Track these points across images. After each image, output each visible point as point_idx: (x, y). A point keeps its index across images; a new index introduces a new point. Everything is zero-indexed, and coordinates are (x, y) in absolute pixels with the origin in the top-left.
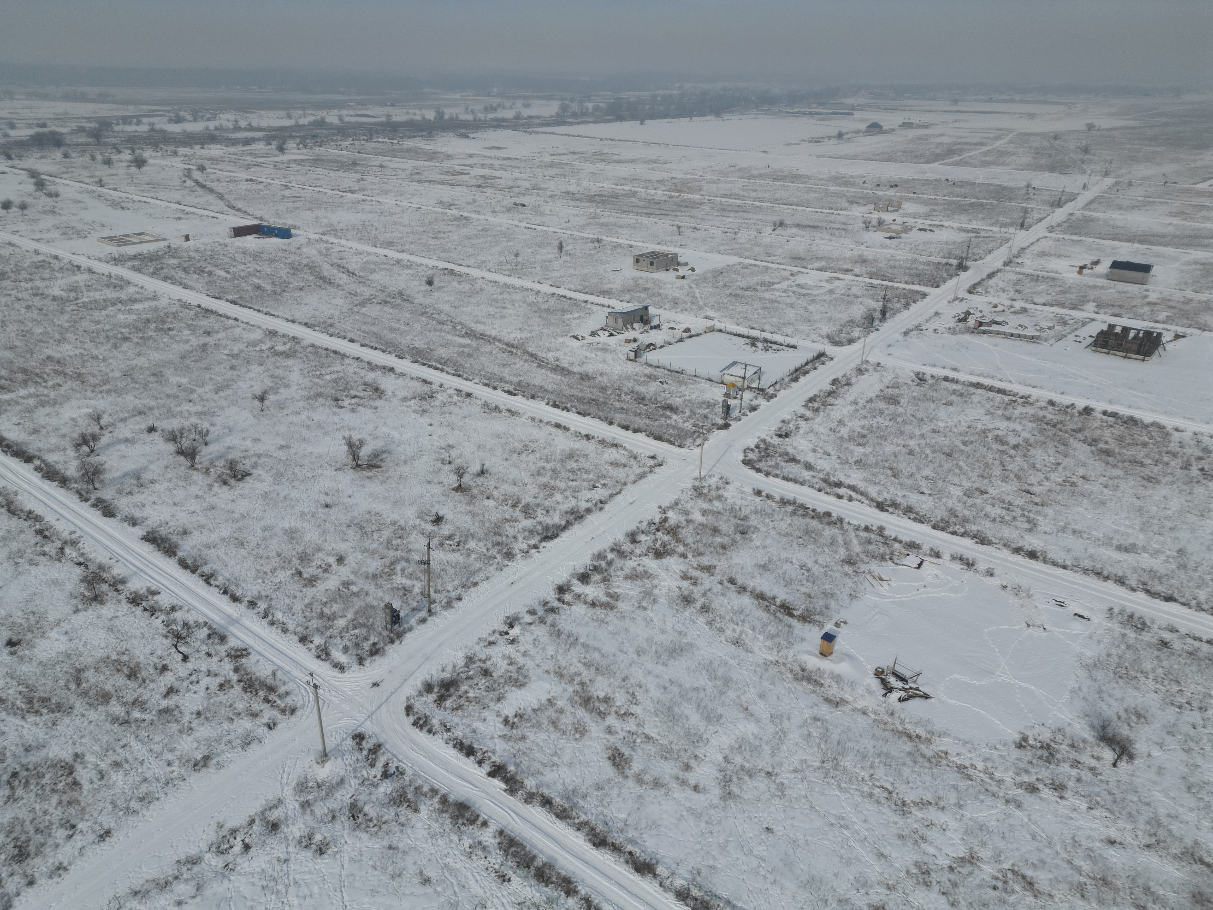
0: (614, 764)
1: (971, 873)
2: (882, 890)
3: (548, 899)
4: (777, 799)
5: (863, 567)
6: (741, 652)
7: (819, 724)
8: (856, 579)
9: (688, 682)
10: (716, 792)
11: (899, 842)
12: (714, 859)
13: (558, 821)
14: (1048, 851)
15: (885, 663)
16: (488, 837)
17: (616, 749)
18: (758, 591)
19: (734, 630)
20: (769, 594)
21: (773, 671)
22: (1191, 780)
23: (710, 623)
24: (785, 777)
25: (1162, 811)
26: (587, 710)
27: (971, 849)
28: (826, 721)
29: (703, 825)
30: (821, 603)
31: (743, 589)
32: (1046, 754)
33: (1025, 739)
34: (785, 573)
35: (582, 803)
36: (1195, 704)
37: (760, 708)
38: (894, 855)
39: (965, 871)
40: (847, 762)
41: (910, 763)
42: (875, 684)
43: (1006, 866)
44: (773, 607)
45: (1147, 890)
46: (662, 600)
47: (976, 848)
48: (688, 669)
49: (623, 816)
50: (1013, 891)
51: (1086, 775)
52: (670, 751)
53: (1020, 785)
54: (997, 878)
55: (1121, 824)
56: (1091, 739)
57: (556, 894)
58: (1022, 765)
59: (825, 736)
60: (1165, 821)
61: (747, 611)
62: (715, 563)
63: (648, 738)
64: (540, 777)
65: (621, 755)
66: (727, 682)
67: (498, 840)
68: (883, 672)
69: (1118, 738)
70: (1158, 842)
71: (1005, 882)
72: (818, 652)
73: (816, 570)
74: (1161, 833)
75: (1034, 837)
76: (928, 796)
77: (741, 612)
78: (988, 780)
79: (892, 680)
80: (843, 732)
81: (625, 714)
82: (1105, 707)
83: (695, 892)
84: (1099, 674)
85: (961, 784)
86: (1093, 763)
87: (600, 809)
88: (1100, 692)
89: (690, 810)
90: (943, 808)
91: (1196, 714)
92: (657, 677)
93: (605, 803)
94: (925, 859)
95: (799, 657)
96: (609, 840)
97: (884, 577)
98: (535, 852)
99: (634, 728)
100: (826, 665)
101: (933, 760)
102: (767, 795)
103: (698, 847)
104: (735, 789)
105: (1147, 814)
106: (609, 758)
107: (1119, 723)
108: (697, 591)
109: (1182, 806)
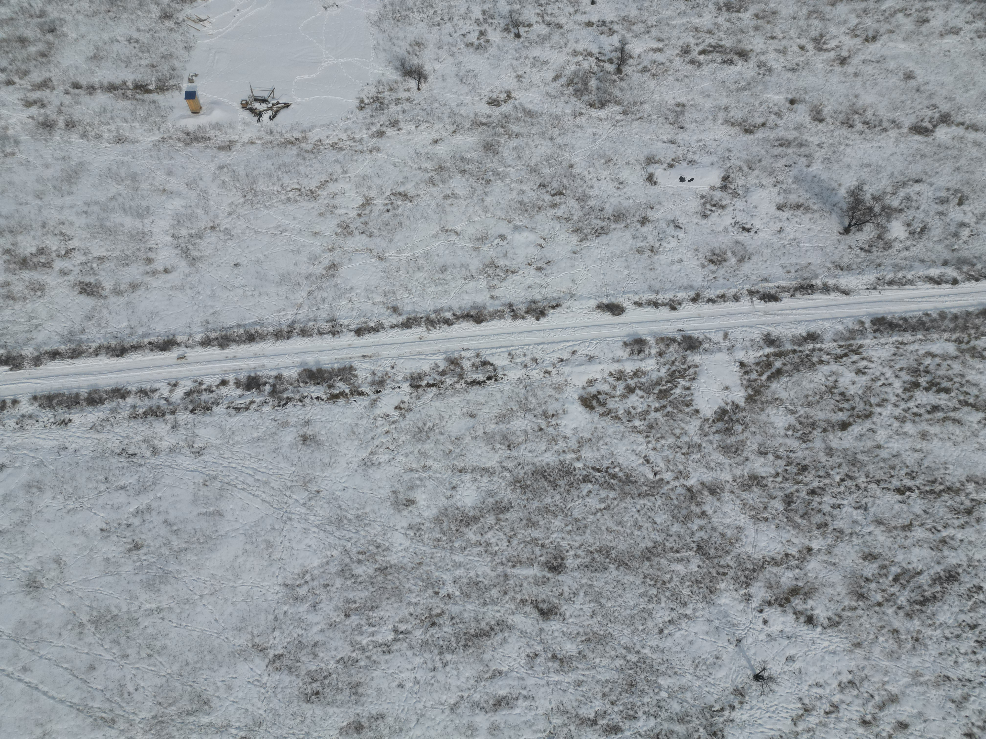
0: (88, 294)
1: (371, 211)
2: (328, 255)
3: (111, 410)
4: (229, 241)
5: (181, 16)
6: (128, 146)
7: (225, 170)
8: (181, 30)
9: (101, 196)
10: (183, 265)
11: (322, 219)
12: (212, 307)
13: (75, 361)
14: (406, 169)
15: (245, 95)
16: (25, 407)
17: (80, 283)
18: (106, 84)
19: (109, 131)
20: (117, 82)
21: (165, 148)
22: (461, 74)
23: (84, 135)
24: (225, 223)
25: (453, 105)
26: (30, 269)
27: (364, 195)
28: (229, 164)
29: (189, 292)
30: (166, 67)
31: (91, 89)
32: (378, 104)
33: (362, 101)
34: (118, 55)
35: (84, 337)
36: (446, 18)
37: (173, 184)
38: (323, 229)
39: (367, 212)
40: (261, 186)
41: (301, 161)
42: (246, 115)
43: (388, 193)
44: (129, 92)
45: (463, 159)
46: (23, 137)
47: (367, 193)
48: (93, 185)
49: (125, 324)
50: (398, 206)
51: (406, 106)
52: (127, 257)
53: (373, 136)
54: (387, 204)
55: (436, 126)
56: (399, 78)
57: (114, 404)
58: (368, 121)
59: (235, 177)
60: (456, 110)
61: (109, 108)
62: (47, 75)
63: (101, 259)
64: (33, 342)
65: (89, 284)
66: (134, 178)
67: (37, 404)
68: (247, 103)
69: (414, 68)
70: (458, 126)
71: (392, 204)
72: (189, 113)
73: (144, 38)
74: (458, 119)
75: (395, 166)
76: (324, 177)
77: (105, 111)
78: (353, 144)
79: (257, 106)
80: (246, 166)
81: (67, 252)
82: (398, 50)
83: (213, 335)
84: (385, 25)
85: (339, 156)
86: (407, 94)
87: (103, 331)
88: (391, 39)
89: (172, 288)
90: (336, 180)
91: (449, 25)
92: (72, 207)
93: (103, 325)
94: (342, 219)
95: (178, 125)
96: (127, 346)
97: (203, 17)
98: (75, 391)
99: (83, 259)
100: (202, 120)
101: (315, 151)
102: (221, 243)
103: (196, 307)
104: (196, 254)
105: (447, 111)
106: (81, 293)
107: (410, 57)
108: (50, 112)
109: (462, 95)
